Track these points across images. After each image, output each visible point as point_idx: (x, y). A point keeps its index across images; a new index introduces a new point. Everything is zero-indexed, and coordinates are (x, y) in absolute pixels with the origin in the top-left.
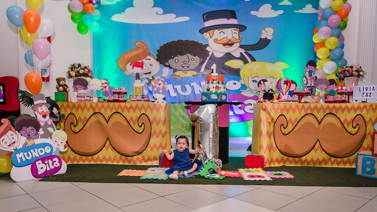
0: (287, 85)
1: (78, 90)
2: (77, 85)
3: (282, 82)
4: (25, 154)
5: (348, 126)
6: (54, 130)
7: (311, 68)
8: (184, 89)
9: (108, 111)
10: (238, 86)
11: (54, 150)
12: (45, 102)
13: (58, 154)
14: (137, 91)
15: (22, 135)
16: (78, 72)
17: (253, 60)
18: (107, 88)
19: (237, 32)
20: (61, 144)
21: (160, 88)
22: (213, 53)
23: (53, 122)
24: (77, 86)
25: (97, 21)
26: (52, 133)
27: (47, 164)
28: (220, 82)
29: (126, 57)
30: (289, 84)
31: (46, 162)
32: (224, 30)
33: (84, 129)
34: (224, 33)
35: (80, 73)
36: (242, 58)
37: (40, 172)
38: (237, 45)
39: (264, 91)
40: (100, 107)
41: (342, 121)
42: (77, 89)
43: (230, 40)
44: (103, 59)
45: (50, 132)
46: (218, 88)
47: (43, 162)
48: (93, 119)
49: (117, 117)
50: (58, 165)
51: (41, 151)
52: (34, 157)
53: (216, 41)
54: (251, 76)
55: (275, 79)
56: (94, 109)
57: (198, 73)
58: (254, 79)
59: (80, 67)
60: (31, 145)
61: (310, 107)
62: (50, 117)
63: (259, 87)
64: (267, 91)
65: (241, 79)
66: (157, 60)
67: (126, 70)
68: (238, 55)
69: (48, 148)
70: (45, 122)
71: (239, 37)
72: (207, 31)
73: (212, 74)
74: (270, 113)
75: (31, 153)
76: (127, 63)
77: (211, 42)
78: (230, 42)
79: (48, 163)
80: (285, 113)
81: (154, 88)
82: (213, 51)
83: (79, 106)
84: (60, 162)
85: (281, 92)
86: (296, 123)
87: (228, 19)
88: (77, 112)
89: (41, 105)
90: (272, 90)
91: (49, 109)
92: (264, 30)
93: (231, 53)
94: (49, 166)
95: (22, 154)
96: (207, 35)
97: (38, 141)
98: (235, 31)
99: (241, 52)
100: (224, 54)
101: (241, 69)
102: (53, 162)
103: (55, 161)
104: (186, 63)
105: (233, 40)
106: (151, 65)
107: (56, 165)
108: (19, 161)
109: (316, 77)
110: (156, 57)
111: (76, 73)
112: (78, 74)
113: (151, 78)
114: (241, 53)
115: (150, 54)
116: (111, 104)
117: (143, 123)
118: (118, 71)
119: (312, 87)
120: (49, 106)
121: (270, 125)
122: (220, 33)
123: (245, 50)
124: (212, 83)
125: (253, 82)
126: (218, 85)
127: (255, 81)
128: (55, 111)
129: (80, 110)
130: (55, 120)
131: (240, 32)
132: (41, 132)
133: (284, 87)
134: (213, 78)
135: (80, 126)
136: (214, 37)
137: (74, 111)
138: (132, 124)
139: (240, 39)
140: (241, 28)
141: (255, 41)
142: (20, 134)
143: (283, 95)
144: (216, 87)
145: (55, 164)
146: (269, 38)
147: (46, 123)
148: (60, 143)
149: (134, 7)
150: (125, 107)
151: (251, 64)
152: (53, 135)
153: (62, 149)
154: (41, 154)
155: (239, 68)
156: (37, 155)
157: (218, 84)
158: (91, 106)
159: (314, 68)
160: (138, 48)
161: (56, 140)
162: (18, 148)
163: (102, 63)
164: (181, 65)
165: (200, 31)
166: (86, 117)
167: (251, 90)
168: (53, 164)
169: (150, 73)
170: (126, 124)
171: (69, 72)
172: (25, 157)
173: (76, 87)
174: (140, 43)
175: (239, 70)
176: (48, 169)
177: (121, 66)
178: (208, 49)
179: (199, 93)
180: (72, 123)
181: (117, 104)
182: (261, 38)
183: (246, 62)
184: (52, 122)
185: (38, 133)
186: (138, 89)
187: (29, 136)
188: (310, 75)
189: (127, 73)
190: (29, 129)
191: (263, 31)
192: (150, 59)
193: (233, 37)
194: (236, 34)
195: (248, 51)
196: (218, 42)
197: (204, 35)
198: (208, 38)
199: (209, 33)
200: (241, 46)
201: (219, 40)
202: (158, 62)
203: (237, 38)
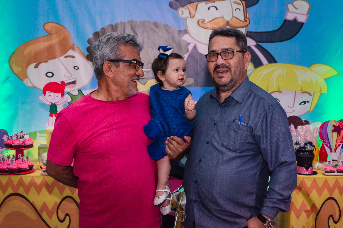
17: (271, 60)
19: (241, 7)
22: (195, 47)
29: (26, 52)
32: (217, 4)
34: (217, 9)
43: (227, 23)
54: (267, 90)
55: (311, 95)
66: (88, 58)
67: (26, 76)
71: (246, 17)
72: (185, 6)
76: (28, 64)
78: (228, 27)
82: (196, 42)
92: (292, 4)
96: (184, 12)
98: (238, 7)
99: (248, 45)
105: (235, 23)
106: (76, 68)
110: (87, 53)
113: (76, 93)
114: (249, 47)
115: (73, 47)
118: (10, 79)
123: (256, 42)
131: (247, 7)
136: (198, 16)
139: (246, 21)
140: (250, 0)
146: (302, 19)
151: (267, 68)
160: (51, 34)
169: (74, 83)
174: (54, 25)
177: (15, 69)
178: (186, 38)
182: (285, 20)
183: (258, 64)
189: (29, 82)
191: (290, 6)
192: (73, 57)
193: (234, 17)
194: (240, 10)
195: (261, 44)
196: (205, 25)
197: (178, 12)
198: (186, 19)
199: (189, 9)
200: (249, 34)
201: (207, 23)
202: (90, 62)
203: (242, 18)
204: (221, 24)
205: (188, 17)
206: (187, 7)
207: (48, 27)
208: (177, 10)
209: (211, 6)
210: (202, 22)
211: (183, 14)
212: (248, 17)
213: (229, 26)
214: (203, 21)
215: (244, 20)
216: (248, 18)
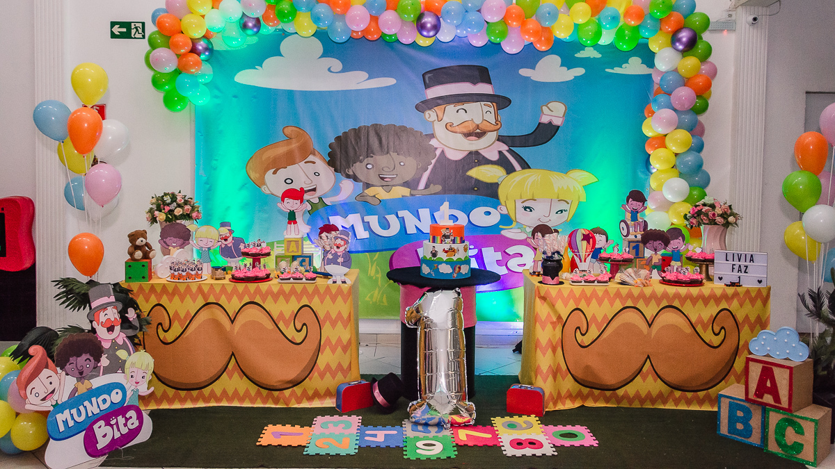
0: (588, 242)
1: (170, 248)
2: (169, 238)
3: (579, 237)
4: (74, 411)
5: (705, 330)
6: (130, 354)
7: (635, 205)
8: (385, 225)
9: (235, 299)
10: (494, 219)
11: (129, 393)
12: (112, 299)
13: (136, 403)
14: (291, 247)
15: (67, 374)
16: (171, 212)
17: (525, 165)
18: (230, 240)
19: (492, 110)
20: (142, 381)
21: (339, 254)
22: (443, 151)
23: (128, 337)
24: (167, 240)
25: (206, 84)
26: (125, 361)
27: (115, 426)
28: (458, 239)
29: (265, 156)
30: (591, 240)
31: (113, 422)
32: (466, 106)
33: (185, 336)
34: (466, 112)
35: (175, 216)
36: (503, 162)
37: (102, 443)
38: (491, 137)
39: (544, 253)
40: (218, 292)
41: (693, 320)
42: (169, 246)
43: (478, 127)
44: (216, 160)
45: (120, 359)
46: (454, 251)
47: (108, 424)
48: (204, 315)
49: (252, 313)
50: (137, 424)
51: (104, 401)
52: (90, 414)
53: (449, 127)
54: (521, 198)
55: (568, 203)
56: (205, 296)
57: (413, 192)
58: (526, 204)
59: (175, 203)
60: (86, 391)
61: (630, 295)
62: (122, 328)
63: (534, 239)
64: (550, 255)
65: (500, 204)
66: (330, 164)
67: (264, 184)
68: (495, 157)
69: (117, 393)
70: (112, 340)
71: (497, 120)
72: (432, 108)
74: (554, 306)
75: (85, 407)
76: (267, 169)
77: (439, 129)
78: (478, 131)
79: (117, 423)
80: (582, 306)
81: (327, 253)
82: (444, 147)
83: (176, 291)
84: (140, 418)
85: (576, 255)
86: (605, 325)
87: (474, 83)
88: (171, 301)
89: (103, 307)
90: (558, 253)
91: (119, 312)
92: (546, 106)
93: (479, 151)
94: (119, 430)
95: (67, 412)
96: (431, 115)
97: (97, 382)
98: (488, 109)
99: (500, 150)
100: (466, 153)
101: (499, 183)
102: (127, 420)
103: (131, 417)
104: (389, 170)
105: (485, 126)
106: (317, 174)
107: (132, 424)
108: (62, 428)
109: (645, 221)
111: (167, 215)
112: (171, 218)
113: (316, 201)
114: (500, 152)
115: (314, 153)
116: (241, 287)
117: (304, 324)
118: (246, 186)
119: (638, 242)
120: (120, 306)
121: (554, 328)
122: (457, 112)
123: (508, 146)
124: (442, 241)
125: (525, 210)
126: (453, 246)
127: (529, 208)
128: (131, 314)
129: (176, 298)
130: (131, 332)
131: (498, 109)
132: (104, 361)
133: (583, 246)
134: (444, 232)
135: (176, 329)
136: (446, 119)
137: (164, 301)
138: (281, 325)
139: (497, 124)
140: (501, 102)
141: (527, 129)
142: (64, 373)
143: (581, 261)
144: (450, 249)
145: (129, 423)
146: (557, 122)
147: (114, 343)
148: (139, 379)
149: (281, 55)
150: (269, 292)
151: (520, 175)
152: (127, 365)
153: (144, 390)
154: (103, 407)
155: (497, 181)
156: (96, 411)
157: (454, 243)
158: (200, 289)
159: (641, 204)
160: (291, 139)
161: (133, 374)
162: (60, 402)
163: (215, 169)
164: (379, 175)
165: (417, 107)
166: (188, 311)
167: (521, 226)
168: (125, 425)
169: (314, 190)
170: (270, 325)
171: (151, 211)
172: (73, 418)
173: (165, 242)
174: (295, 129)
175: (496, 185)
176: (117, 435)
177: (253, 175)
178: (433, 142)
179: (416, 232)
180: (160, 324)
181: (252, 287)
182: (540, 123)
183: (510, 169)
184: (125, 339)
185: (99, 365)
186: (293, 244)
187: (81, 373)
188: (634, 218)
189: (266, 189)
190: (83, 361)
191: (545, 108)
192: (314, 163)
193: (484, 120)
194: (491, 113)
195: (513, 148)
196: (453, 129)
197: (425, 115)
198: (433, 122)
199: (436, 112)
200: (500, 137)
201: (456, 126)
202: (331, 168)
203: (493, 121)
204: (471, 127)
205: (435, 120)
206: (434, 109)
208: (423, 112)
209: (460, 109)
211: (429, 117)
212: (499, 120)
213: (479, 129)
214: (452, 124)
215: (495, 122)
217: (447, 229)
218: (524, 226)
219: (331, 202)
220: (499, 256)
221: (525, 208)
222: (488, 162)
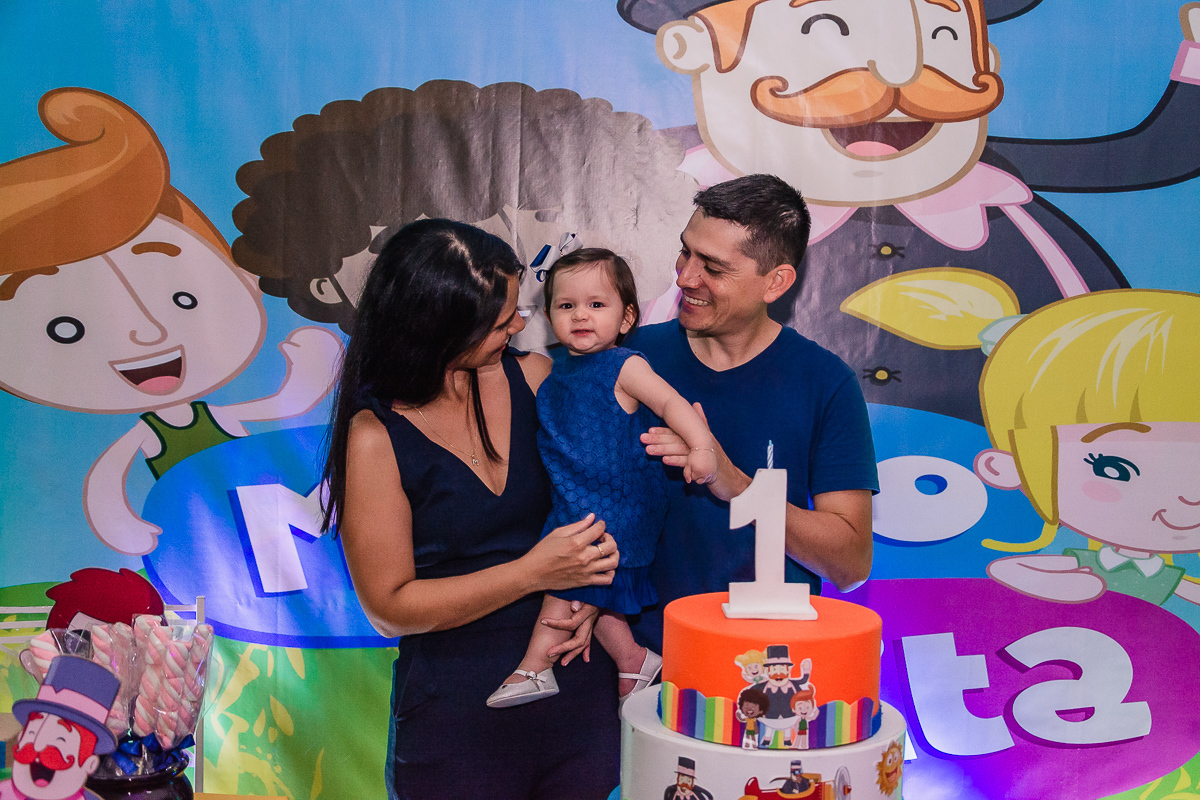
10: (960, 508)
17: (1104, 273)
19: (960, 21)
28: (844, 716)
32: (846, 5)
34: (845, 31)
36: (1003, 257)
38: (957, 142)
43: (896, 97)
46: (817, 795)
53: (767, 94)
54: (1081, 417)
58: (1104, 447)
65: (988, 444)
66: (243, 255)
68: (967, 232)
71: (981, 69)
72: (693, 12)
73: (742, 602)
77: (724, 106)
78: (897, 115)
93: (903, 208)
96: (686, 43)
98: (943, 17)
99: (993, 202)
100: (843, 214)
101: (987, 350)
105: (927, 97)
106: (186, 301)
110: (233, 234)
113: (182, 416)
114: (994, 214)
115: (171, 206)
122: (806, 29)
123: (1032, 188)
125: (1099, 471)
127: (1114, 461)
131: (989, 21)
134: (752, 667)
136: (754, 64)
139: (985, 87)
141: (1117, 111)
144: (789, 786)
151: (1080, 315)
155: (976, 343)
160: (74, 144)
165: (627, 7)
167: (1075, 545)
169: (174, 369)
174: (92, 101)
175: (972, 362)
178: (696, 164)
182: (1173, 85)
183: (1035, 291)
192: (172, 251)
193: (926, 67)
194: (955, 38)
195: (1051, 197)
196: (784, 107)
197: (661, 44)
198: (696, 74)
199: (709, 27)
200: (994, 146)
201: (797, 94)
202: (247, 275)
203: (965, 74)
204: (864, 101)
205: (705, 68)
206: (700, 17)
207: (63, 109)
208: (654, 32)
209: (818, 17)
210: (773, 92)
211: (680, 55)
212: (992, 70)
213: (903, 110)
214: (779, 84)
215: (975, 80)
216: (994, 75)
217: (777, 651)
218: (1092, 545)
219: (245, 424)
220: (975, 671)
221: (1100, 464)
222: (936, 255)
